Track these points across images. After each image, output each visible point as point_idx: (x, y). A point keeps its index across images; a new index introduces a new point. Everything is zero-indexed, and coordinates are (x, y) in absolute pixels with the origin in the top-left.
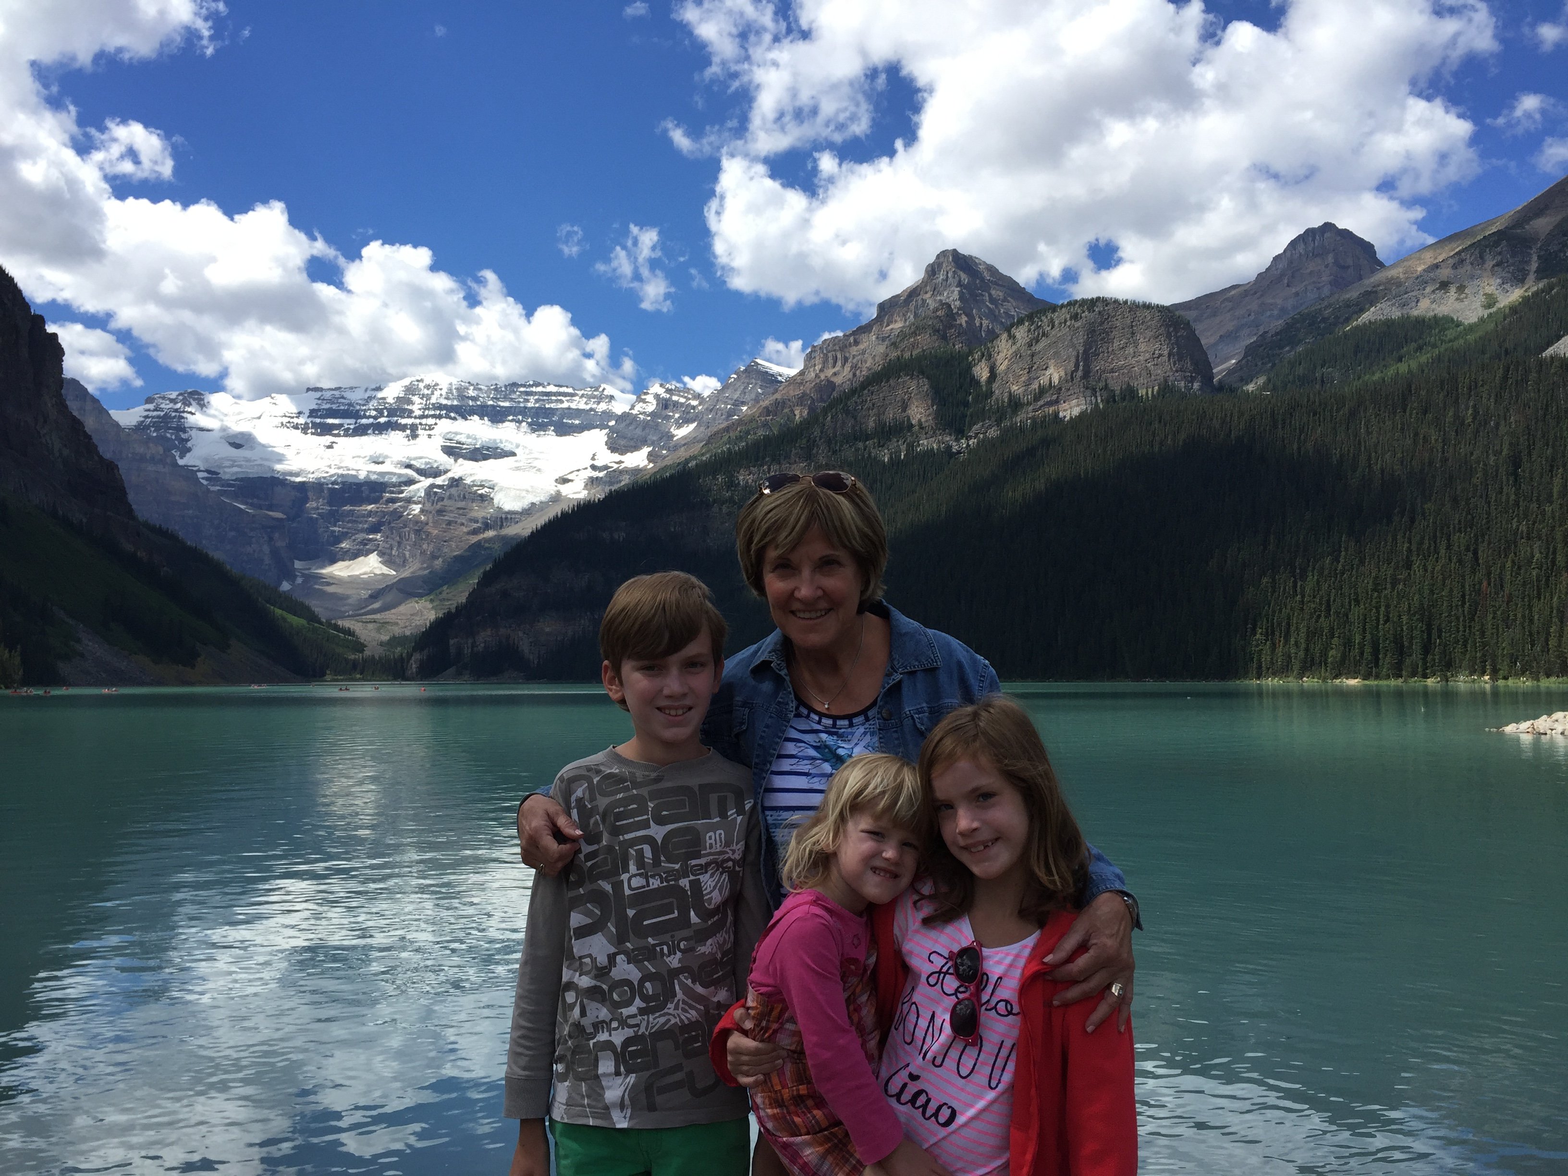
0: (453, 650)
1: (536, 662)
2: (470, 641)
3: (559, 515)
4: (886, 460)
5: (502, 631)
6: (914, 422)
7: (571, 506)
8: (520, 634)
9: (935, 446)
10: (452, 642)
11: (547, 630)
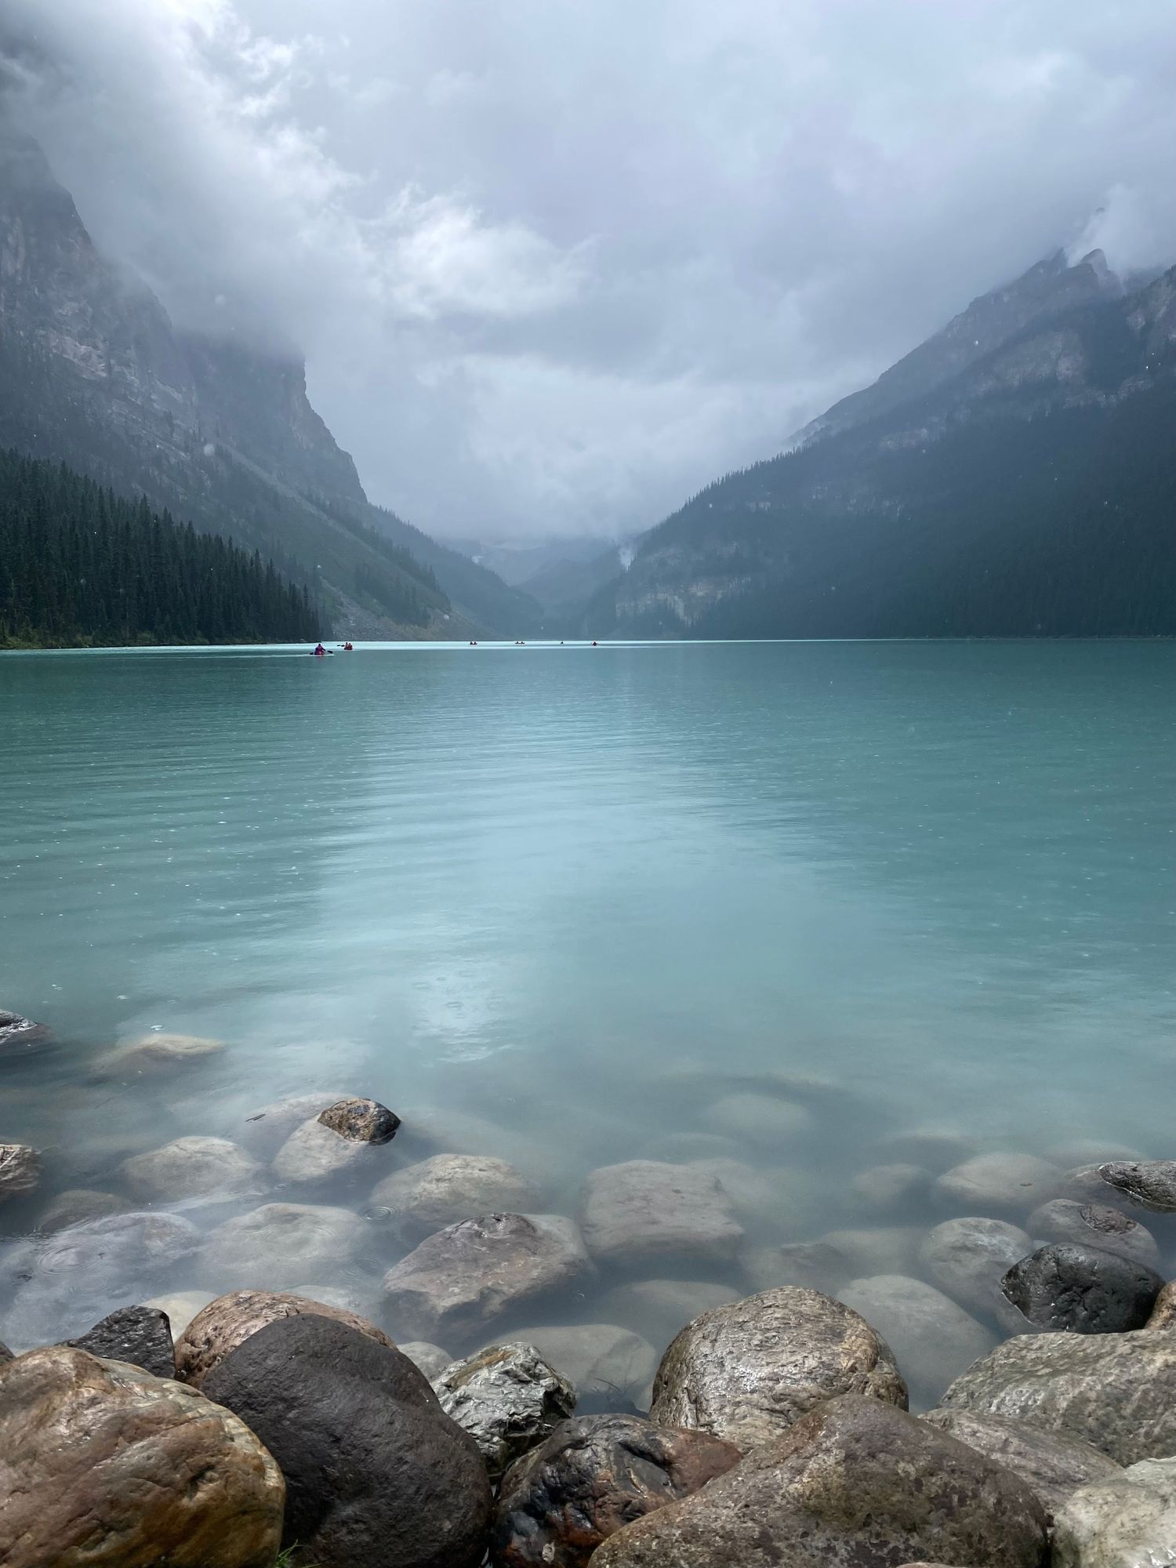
0: (619, 614)
1: (690, 623)
2: (632, 604)
3: (710, 486)
4: (1030, 419)
5: (661, 596)
6: (1060, 378)
7: (721, 479)
8: (676, 598)
9: (1082, 403)
10: (617, 606)
11: (700, 594)
